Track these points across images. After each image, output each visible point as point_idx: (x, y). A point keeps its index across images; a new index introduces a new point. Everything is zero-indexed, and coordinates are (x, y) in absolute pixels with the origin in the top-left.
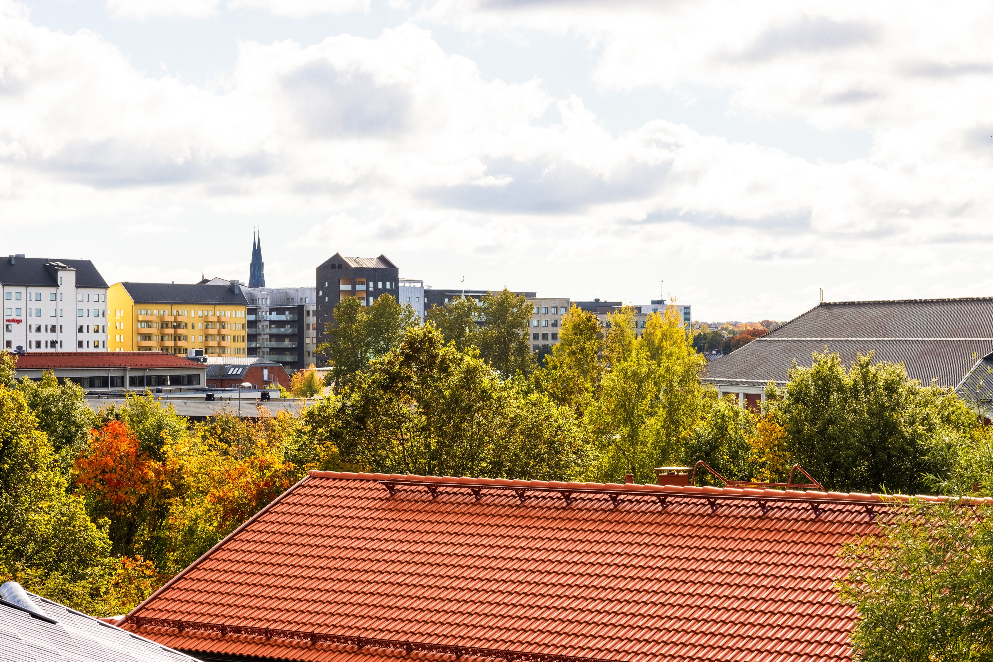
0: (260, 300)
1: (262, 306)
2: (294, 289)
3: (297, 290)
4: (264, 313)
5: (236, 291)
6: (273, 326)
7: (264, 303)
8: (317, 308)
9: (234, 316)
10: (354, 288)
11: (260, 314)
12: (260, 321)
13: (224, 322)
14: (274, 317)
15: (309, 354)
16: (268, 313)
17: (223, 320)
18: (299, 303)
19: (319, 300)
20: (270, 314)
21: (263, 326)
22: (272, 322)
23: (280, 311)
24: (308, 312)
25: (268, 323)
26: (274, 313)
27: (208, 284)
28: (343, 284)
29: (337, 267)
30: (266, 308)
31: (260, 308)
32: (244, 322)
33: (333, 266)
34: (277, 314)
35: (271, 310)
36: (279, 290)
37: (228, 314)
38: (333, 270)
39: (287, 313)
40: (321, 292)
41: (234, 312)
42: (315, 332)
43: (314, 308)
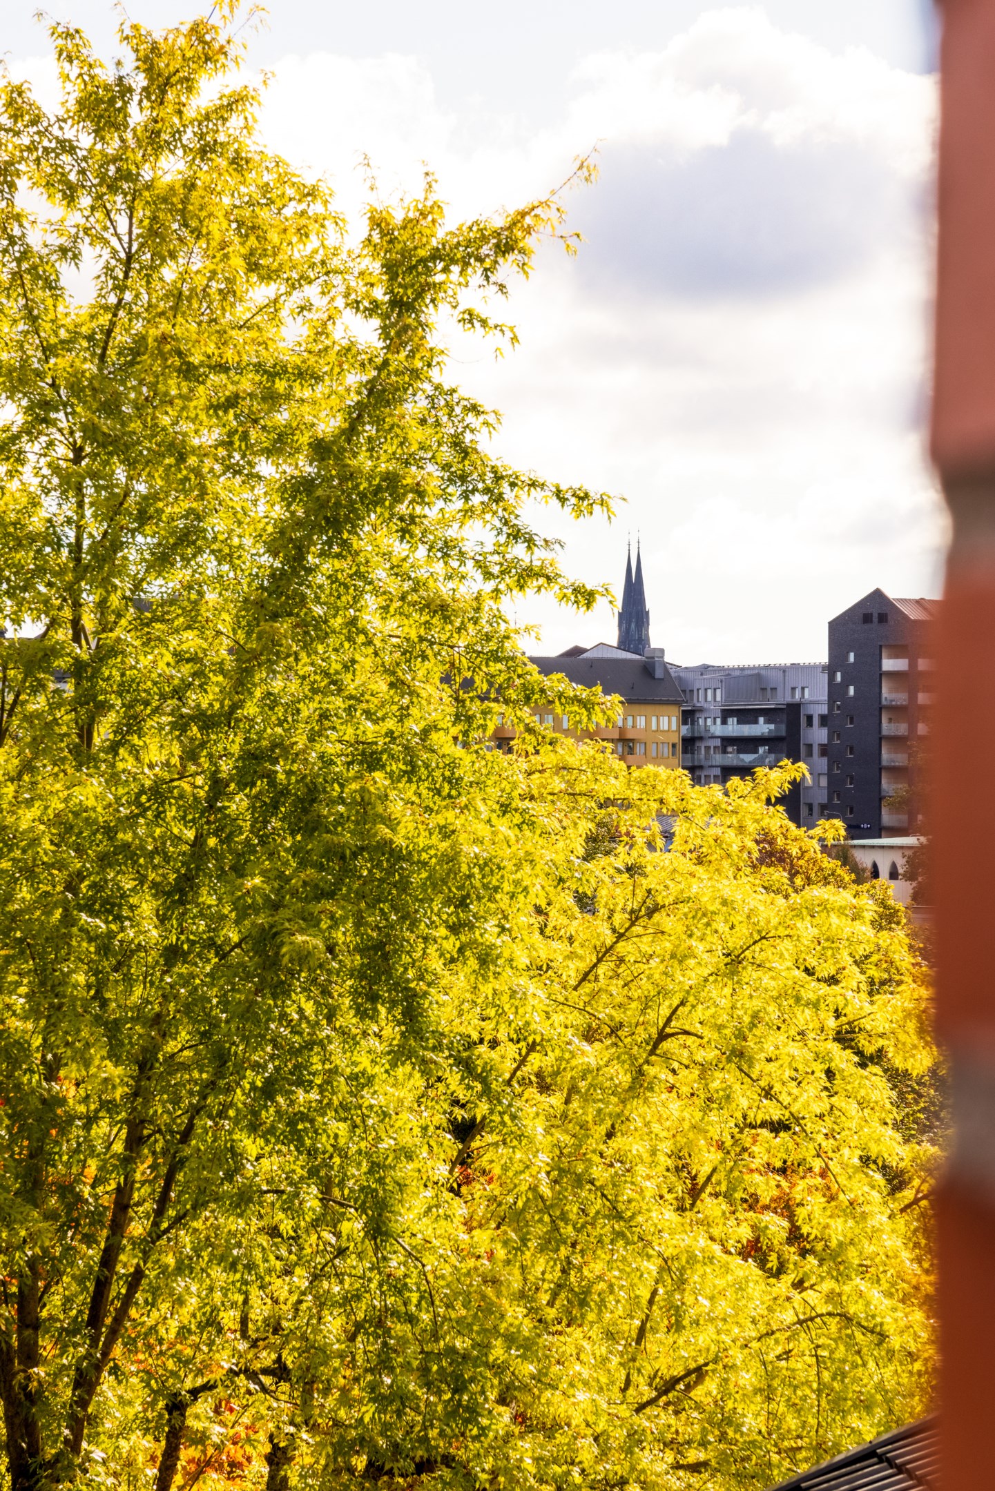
0: (701, 692)
1: (705, 706)
2: (775, 668)
3: (784, 670)
4: (709, 721)
5: (659, 674)
6: (730, 749)
7: (710, 697)
8: (830, 709)
9: (654, 727)
10: (912, 664)
11: (701, 721)
12: (701, 738)
13: (632, 740)
14: (734, 728)
15: (811, 809)
16: (719, 721)
17: (630, 736)
18: (789, 699)
19: (835, 692)
20: (724, 722)
21: (708, 748)
22: (727, 741)
23: (747, 716)
24: (810, 718)
25: (718, 743)
26: (732, 721)
27: (585, 655)
28: (890, 657)
29: (875, 619)
30: (715, 709)
31: (701, 710)
32: (675, 739)
33: (867, 618)
34: (739, 723)
35: (726, 715)
36: (743, 669)
37: (641, 722)
38: (866, 626)
39: (761, 720)
40: (839, 675)
41: (654, 719)
42: (825, 760)
43: (824, 710)
